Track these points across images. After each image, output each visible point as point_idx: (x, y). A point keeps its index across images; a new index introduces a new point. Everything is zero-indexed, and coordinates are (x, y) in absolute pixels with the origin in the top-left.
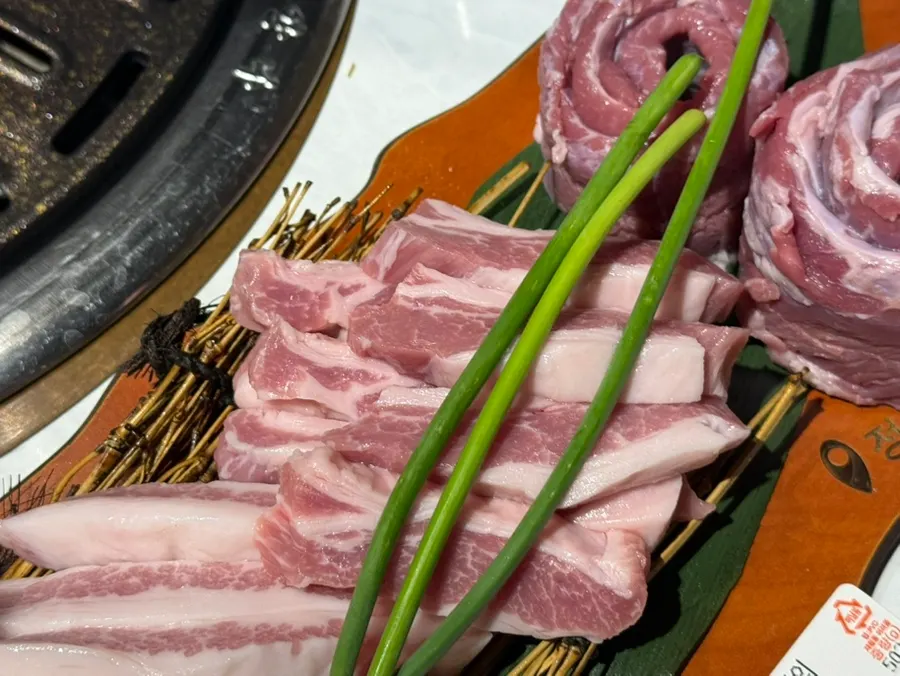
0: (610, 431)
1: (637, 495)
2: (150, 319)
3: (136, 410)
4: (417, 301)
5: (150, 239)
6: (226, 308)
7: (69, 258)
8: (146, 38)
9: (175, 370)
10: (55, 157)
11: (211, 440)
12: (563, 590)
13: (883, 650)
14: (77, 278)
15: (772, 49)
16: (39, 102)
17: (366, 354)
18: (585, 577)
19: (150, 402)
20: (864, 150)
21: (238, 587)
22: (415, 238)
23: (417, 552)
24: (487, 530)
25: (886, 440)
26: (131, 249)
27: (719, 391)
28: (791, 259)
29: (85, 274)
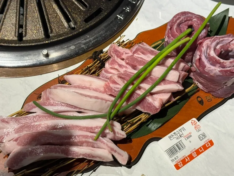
0: (161, 83)
1: (163, 94)
2: (95, 51)
3: (89, 65)
4: (137, 57)
5: (97, 39)
6: (107, 52)
7: (83, 39)
8: (103, 6)
9: (97, 60)
10: (84, 22)
11: (100, 72)
12: (148, 105)
13: (197, 129)
14: (84, 43)
15: (205, 31)
16: (84, 13)
17: (127, 63)
18: (152, 103)
19: (92, 64)
20: (213, 49)
21: (99, 92)
22: (139, 47)
23: (127, 93)
24: (139, 93)
25: (208, 98)
26: (93, 40)
27: (181, 82)
28: (198, 64)
29: (85, 42)
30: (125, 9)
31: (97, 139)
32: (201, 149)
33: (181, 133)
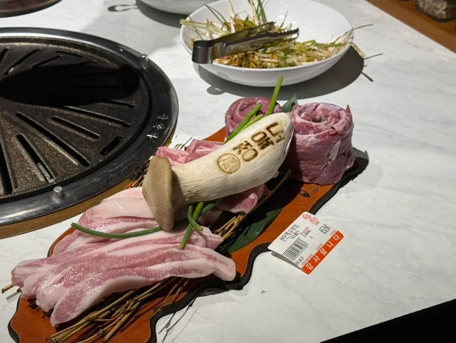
8: (122, 134)
10: (100, 155)
13: (314, 222)
16: (96, 145)
30: (156, 128)
31: (184, 248)
32: (330, 244)
33: (294, 231)
